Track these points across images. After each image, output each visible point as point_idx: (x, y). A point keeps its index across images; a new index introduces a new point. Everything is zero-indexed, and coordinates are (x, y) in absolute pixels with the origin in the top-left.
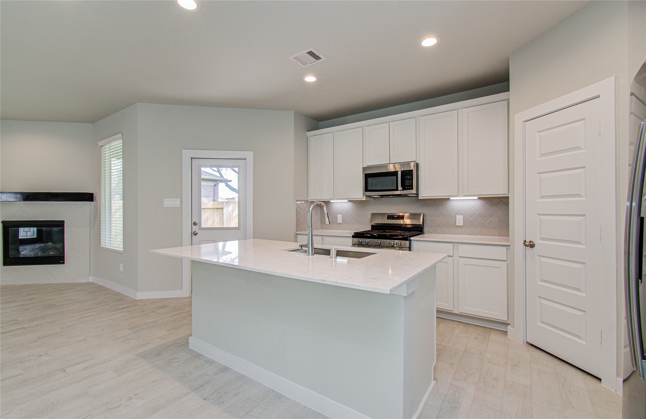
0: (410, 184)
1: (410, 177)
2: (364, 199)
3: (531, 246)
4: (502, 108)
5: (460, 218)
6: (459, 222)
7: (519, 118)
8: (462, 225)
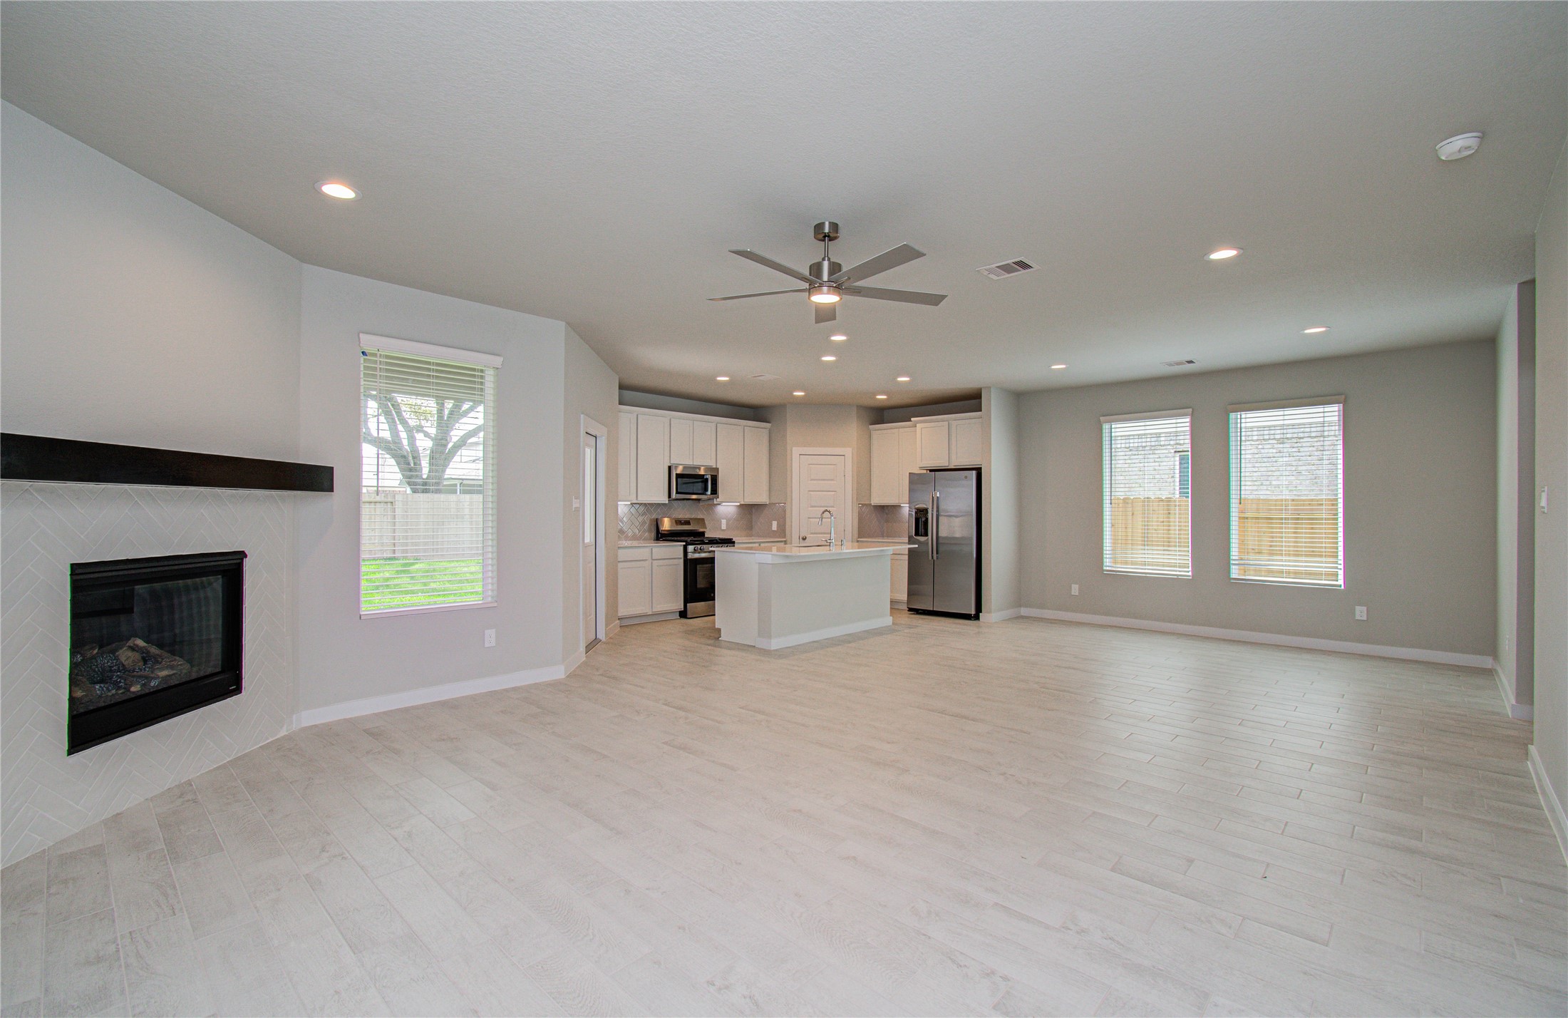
0: (714, 489)
1: (715, 483)
2: (667, 502)
3: (804, 539)
4: (765, 434)
5: (724, 522)
6: (724, 527)
7: (796, 451)
8: (725, 528)
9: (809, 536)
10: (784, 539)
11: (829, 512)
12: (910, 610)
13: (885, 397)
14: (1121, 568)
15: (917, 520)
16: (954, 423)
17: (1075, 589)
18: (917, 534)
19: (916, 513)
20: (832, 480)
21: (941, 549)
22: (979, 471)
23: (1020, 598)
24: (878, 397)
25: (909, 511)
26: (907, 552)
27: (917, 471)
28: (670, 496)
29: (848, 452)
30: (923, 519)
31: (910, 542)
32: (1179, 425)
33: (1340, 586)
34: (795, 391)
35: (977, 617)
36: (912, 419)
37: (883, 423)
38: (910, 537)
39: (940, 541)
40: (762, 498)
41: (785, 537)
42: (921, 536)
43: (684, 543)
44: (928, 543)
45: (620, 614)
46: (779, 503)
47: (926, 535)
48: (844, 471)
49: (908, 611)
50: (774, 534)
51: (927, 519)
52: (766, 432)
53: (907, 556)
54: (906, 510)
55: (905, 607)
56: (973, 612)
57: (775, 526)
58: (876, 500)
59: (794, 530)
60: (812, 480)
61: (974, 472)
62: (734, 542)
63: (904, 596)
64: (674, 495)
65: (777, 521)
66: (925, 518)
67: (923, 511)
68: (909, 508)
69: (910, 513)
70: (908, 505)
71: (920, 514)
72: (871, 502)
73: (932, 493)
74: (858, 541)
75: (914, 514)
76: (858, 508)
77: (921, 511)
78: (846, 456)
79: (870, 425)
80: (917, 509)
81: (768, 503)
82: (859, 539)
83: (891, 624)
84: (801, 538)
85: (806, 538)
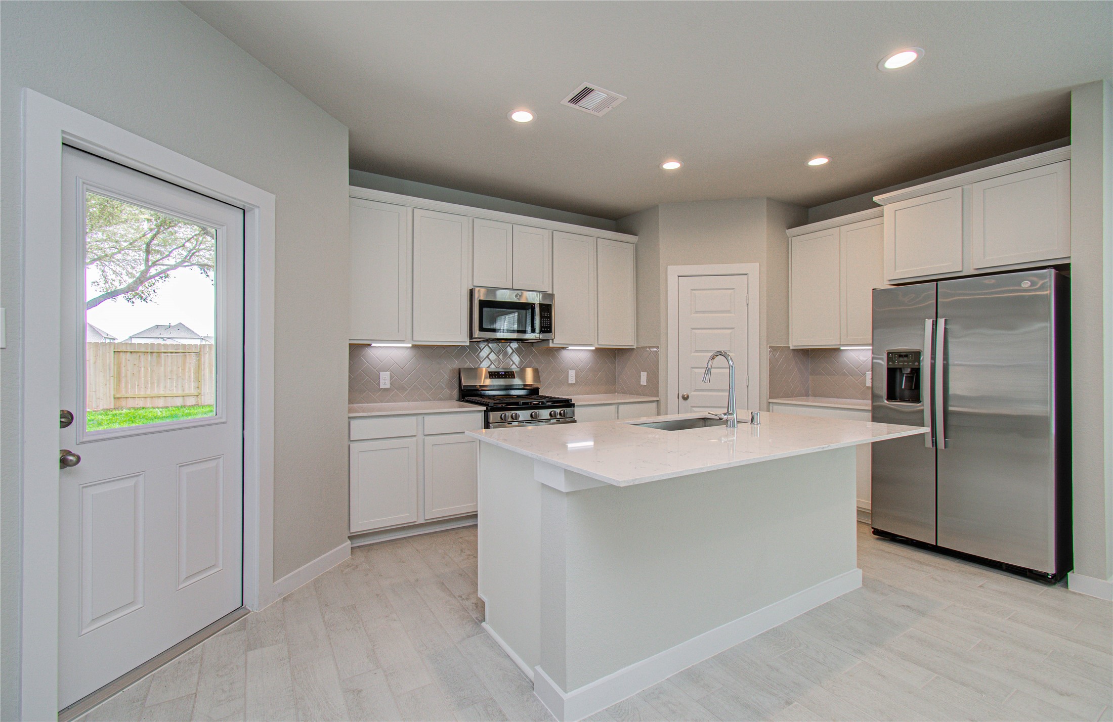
0: (547, 324)
1: (547, 314)
2: (468, 344)
3: (686, 398)
4: (629, 250)
5: (572, 374)
6: (572, 379)
7: (673, 272)
8: (574, 382)
9: (692, 394)
10: (657, 399)
12: (877, 532)
15: (892, 373)
18: (891, 396)
19: (888, 359)
20: (728, 312)
21: (953, 423)
22: (1063, 273)
25: (873, 358)
27: (884, 285)
28: (471, 336)
29: (753, 269)
30: (907, 371)
31: (878, 416)
35: (1062, 579)
36: (875, 199)
37: (809, 223)
38: (876, 403)
39: (952, 410)
40: (626, 340)
41: (657, 393)
42: (904, 398)
43: (484, 408)
44: (921, 413)
45: (356, 528)
46: (650, 347)
47: (917, 398)
48: (747, 298)
50: (643, 391)
51: (918, 371)
52: (630, 247)
56: (1052, 568)
57: (644, 380)
58: (801, 339)
59: (671, 385)
60: (697, 312)
61: (1051, 273)
62: (573, 405)
64: (477, 333)
65: (646, 373)
66: (909, 370)
67: (906, 356)
68: (872, 353)
69: (874, 361)
70: (871, 348)
71: (898, 362)
72: (788, 344)
73: (929, 323)
74: (769, 402)
75: (883, 363)
76: (768, 353)
77: (900, 356)
78: (749, 275)
79: (788, 229)
80: (892, 353)
81: (635, 347)
82: (770, 401)
83: (861, 585)
84: (680, 397)
85: (688, 397)
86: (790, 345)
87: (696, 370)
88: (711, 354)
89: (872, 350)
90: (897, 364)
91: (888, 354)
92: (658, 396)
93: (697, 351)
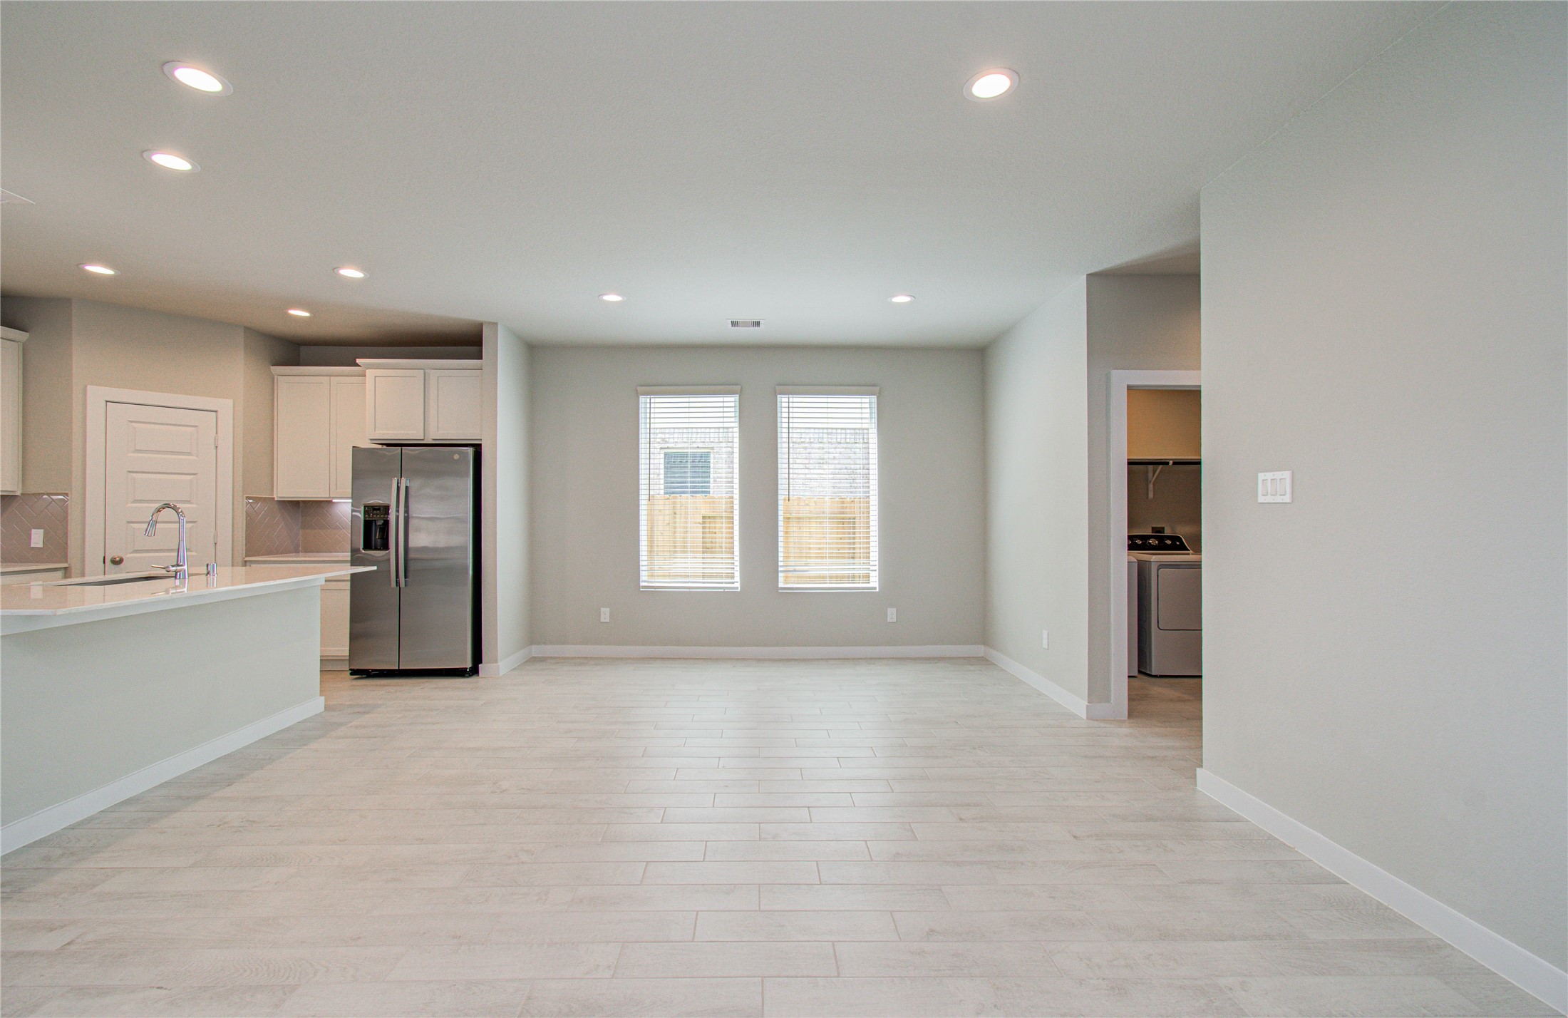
3: (117, 562)
4: (12, 351)
7: (96, 395)
9: (127, 556)
10: (65, 565)
11: (175, 509)
12: (354, 672)
13: (306, 314)
14: (659, 582)
15: (368, 525)
16: (433, 374)
17: (605, 614)
18: (368, 545)
19: (366, 512)
20: (189, 454)
21: (412, 566)
22: (477, 449)
23: (534, 632)
24: (293, 312)
25: (353, 511)
26: (349, 578)
27: (365, 444)
29: (225, 406)
30: (380, 523)
31: (354, 562)
32: (692, 405)
33: (875, 588)
34: (92, 262)
35: (474, 671)
36: (358, 361)
37: (298, 364)
38: (354, 551)
39: (412, 555)
41: (65, 558)
42: (376, 549)
44: (389, 560)
46: (48, 494)
47: (385, 546)
48: (216, 440)
49: (351, 674)
50: (37, 555)
51: (387, 523)
52: (17, 348)
53: (349, 583)
54: (345, 509)
55: (347, 668)
56: (469, 665)
57: (37, 538)
58: (285, 490)
59: (91, 546)
60: (137, 450)
61: (470, 450)
63: (343, 650)
65: (42, 530)
66: (382, 522)
67: (379, 509)
68: (352, 506)
69: (354, 513)
70: (351, 501)
71: (373, 515)
72: (273, 494)
73: (395, 481)
74: (246, 561)
75: (361, 516)
76: (245, 505)
77: (374, 509)
78: (219, 413)
79: (272, 366)
80: (368, 507)
81: (18, 493)
82: (247, 559)
83: (323, 710)
84: (108, 561)
85: (121, 561)
86: (275, 496)
87: (135, 525)
88: (157, 505)
89: (352, 503)
90: (372, 516)
91: (365, 507)
92: (67, 562)
93: (136, 501)
